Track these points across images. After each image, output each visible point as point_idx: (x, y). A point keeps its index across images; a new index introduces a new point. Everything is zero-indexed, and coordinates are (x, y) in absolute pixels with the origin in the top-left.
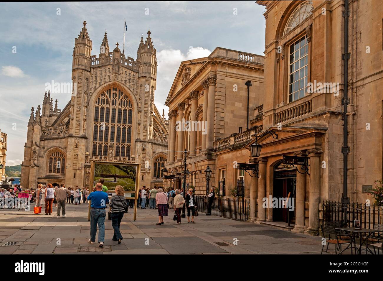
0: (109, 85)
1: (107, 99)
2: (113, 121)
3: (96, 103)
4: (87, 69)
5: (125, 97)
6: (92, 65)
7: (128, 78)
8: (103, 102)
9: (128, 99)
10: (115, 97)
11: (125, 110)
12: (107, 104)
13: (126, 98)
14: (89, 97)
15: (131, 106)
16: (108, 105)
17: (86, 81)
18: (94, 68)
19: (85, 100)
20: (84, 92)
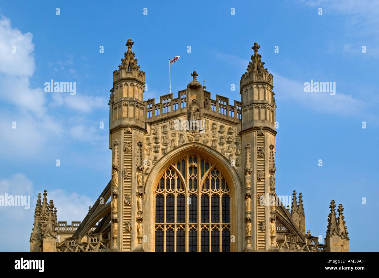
0: (182, 152)
1: (179, 179)
2: (193, 219)
3: (158, 188)
4: (139, 125)
5: (212, 172)
6: (148, 117)
7: (218, 135)
8: (171, 185)
9: (220, 175)
10: (193, 174)
11: (215, 196)
12: (178, 188)
13: (215, 174)
14: (146, 177)
15: (227, 188)
16: (181, 189)
17: (138, 147)
18: (151, 124)
19: (138, 184)
20: (136, 167)
